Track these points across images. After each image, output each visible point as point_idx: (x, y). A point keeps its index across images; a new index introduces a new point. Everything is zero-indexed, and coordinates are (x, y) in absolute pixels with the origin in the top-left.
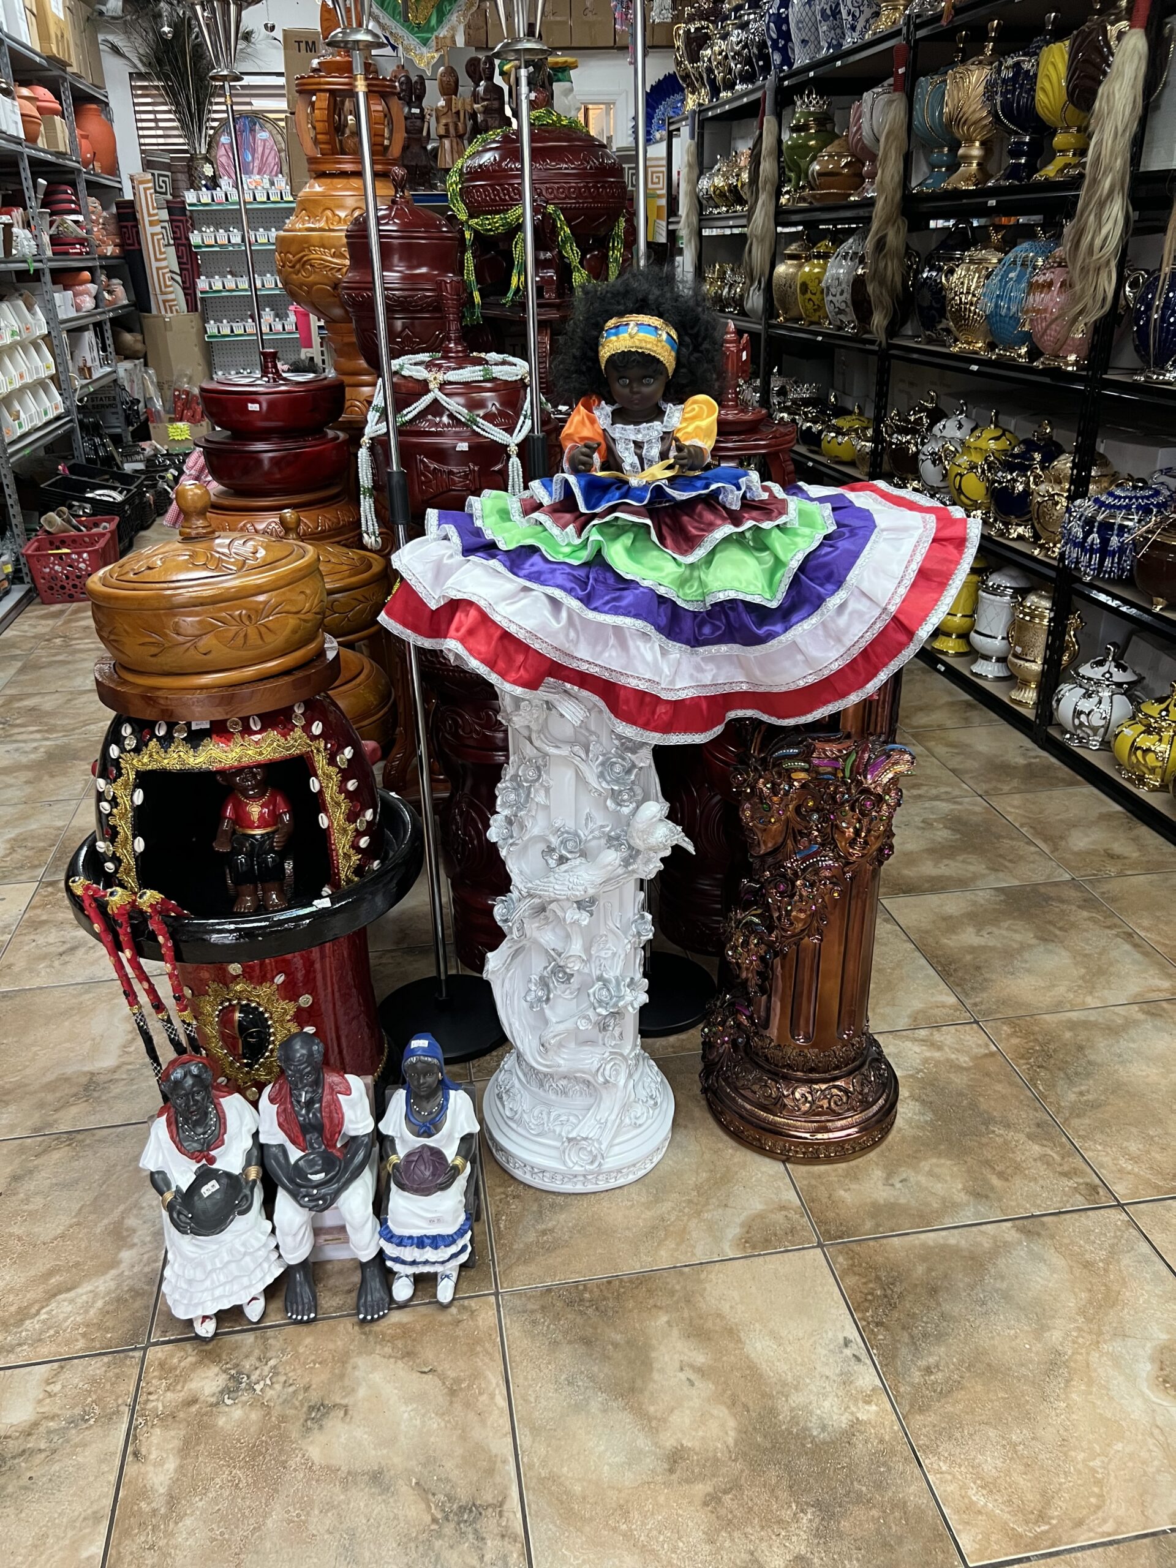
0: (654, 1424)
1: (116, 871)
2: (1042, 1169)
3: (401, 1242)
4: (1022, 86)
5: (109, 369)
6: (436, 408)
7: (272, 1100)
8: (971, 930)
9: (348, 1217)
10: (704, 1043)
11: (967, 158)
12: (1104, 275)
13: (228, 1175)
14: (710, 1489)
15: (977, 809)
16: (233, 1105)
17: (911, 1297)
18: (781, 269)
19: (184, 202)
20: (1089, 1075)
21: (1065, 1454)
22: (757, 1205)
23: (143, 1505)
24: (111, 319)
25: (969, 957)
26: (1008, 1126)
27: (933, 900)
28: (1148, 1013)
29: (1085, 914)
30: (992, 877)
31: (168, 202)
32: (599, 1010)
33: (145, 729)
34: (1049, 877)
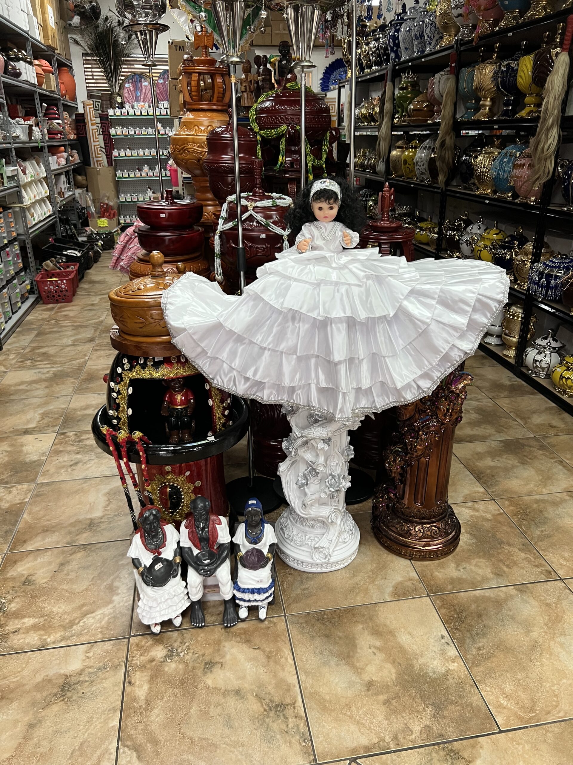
0: (359, 670)
1: (118, 423)
2: (525, 564)
3: (244, 591)
4: (510, 74)
5: (71, 193)
6: (251, 218)
7: (186, 527)
8: (489, 458)
9: (220, 580)
10: (373, 507)
11: (484, 106)
12: (548, 162)
13: (167, 560)
14: (386, 698)
15: (490, 405)
16: (169, 529)
17: (470, 618)
18: (394, 153)
19: (107, 115)
20: (545, 523)
21: (541, 684)
22: (398, 578)
23: (135, 704)
24: (73, 169)
25: (489, 471)
26: (510, 545)
27: (471, 445)
28: (570, 496)
29: (541, 452)
30: (498, 435)
31: (100, 114)
32: (331, 489)
33: (133, 360)
34: (524, 436)
